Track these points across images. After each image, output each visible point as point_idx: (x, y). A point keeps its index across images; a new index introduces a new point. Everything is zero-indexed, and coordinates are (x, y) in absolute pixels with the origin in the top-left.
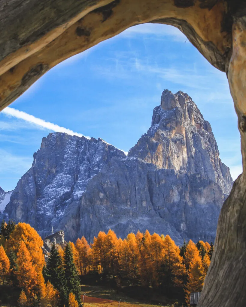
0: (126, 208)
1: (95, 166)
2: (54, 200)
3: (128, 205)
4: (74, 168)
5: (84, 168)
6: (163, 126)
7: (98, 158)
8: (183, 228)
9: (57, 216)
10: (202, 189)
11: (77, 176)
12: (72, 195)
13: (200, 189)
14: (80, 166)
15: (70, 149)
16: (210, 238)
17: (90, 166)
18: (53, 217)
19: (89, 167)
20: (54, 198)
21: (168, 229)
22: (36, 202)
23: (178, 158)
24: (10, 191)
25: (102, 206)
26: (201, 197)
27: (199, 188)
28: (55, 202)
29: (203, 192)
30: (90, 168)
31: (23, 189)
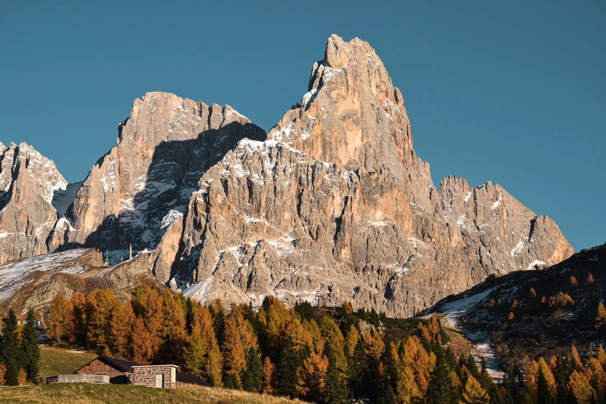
0: (258, 220)
1: (218, 150)
2: (149, 201)
3: (262, 217)
4: (183, 151)
5: (199, 153)
6: (325, 94)
7: (223, 138)
8: (345, 256)
9: (151, 226)
10: (378, 197)
11: (188, 164)
12: (179, 193)
13: (375, 196)
14: (194, 148)
15: (178, 121)
16: (386, 273)
17: (209, 149)
18: (145, 229)
19: (208, 152)
20: (149, 198)
21: (321, 257)
22: (118, 203)
23: (346, 145)
24: (77, 183)
25: (221, 216)
26: (376, 210)
27: (374, 194)
28: (150, 203)
29: (380, 201)
30: (209, 154)
31: (99, 181)
